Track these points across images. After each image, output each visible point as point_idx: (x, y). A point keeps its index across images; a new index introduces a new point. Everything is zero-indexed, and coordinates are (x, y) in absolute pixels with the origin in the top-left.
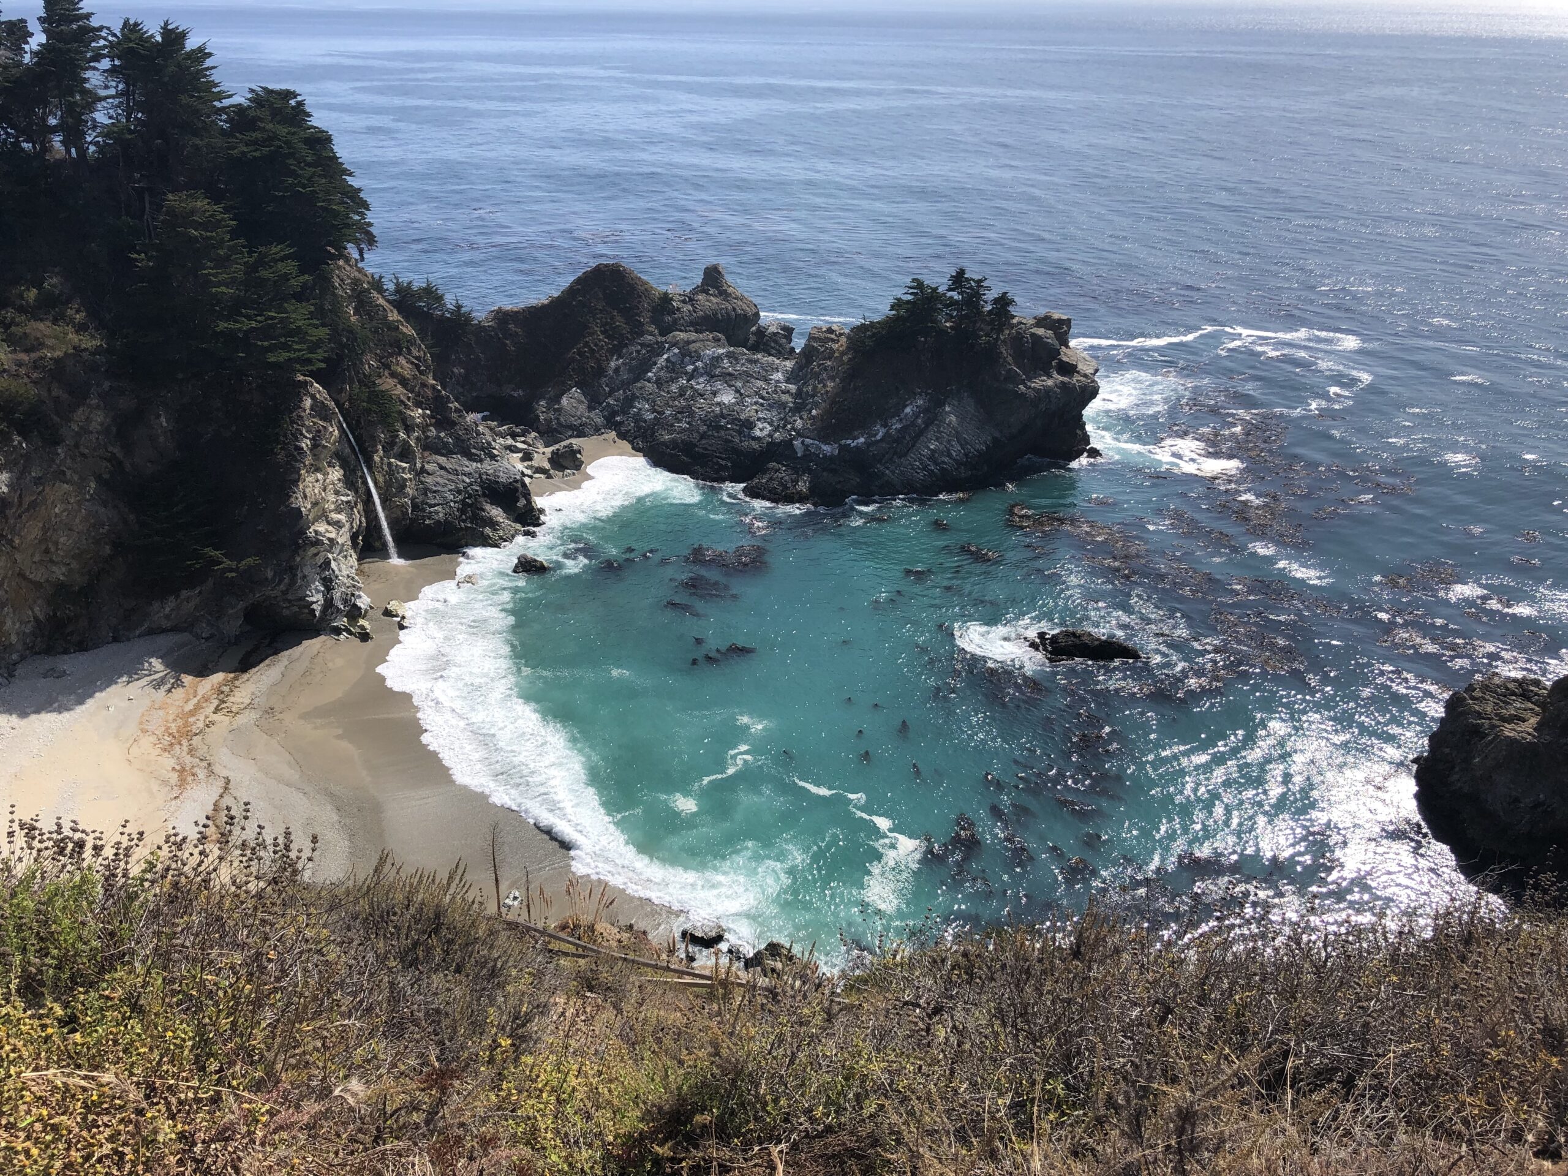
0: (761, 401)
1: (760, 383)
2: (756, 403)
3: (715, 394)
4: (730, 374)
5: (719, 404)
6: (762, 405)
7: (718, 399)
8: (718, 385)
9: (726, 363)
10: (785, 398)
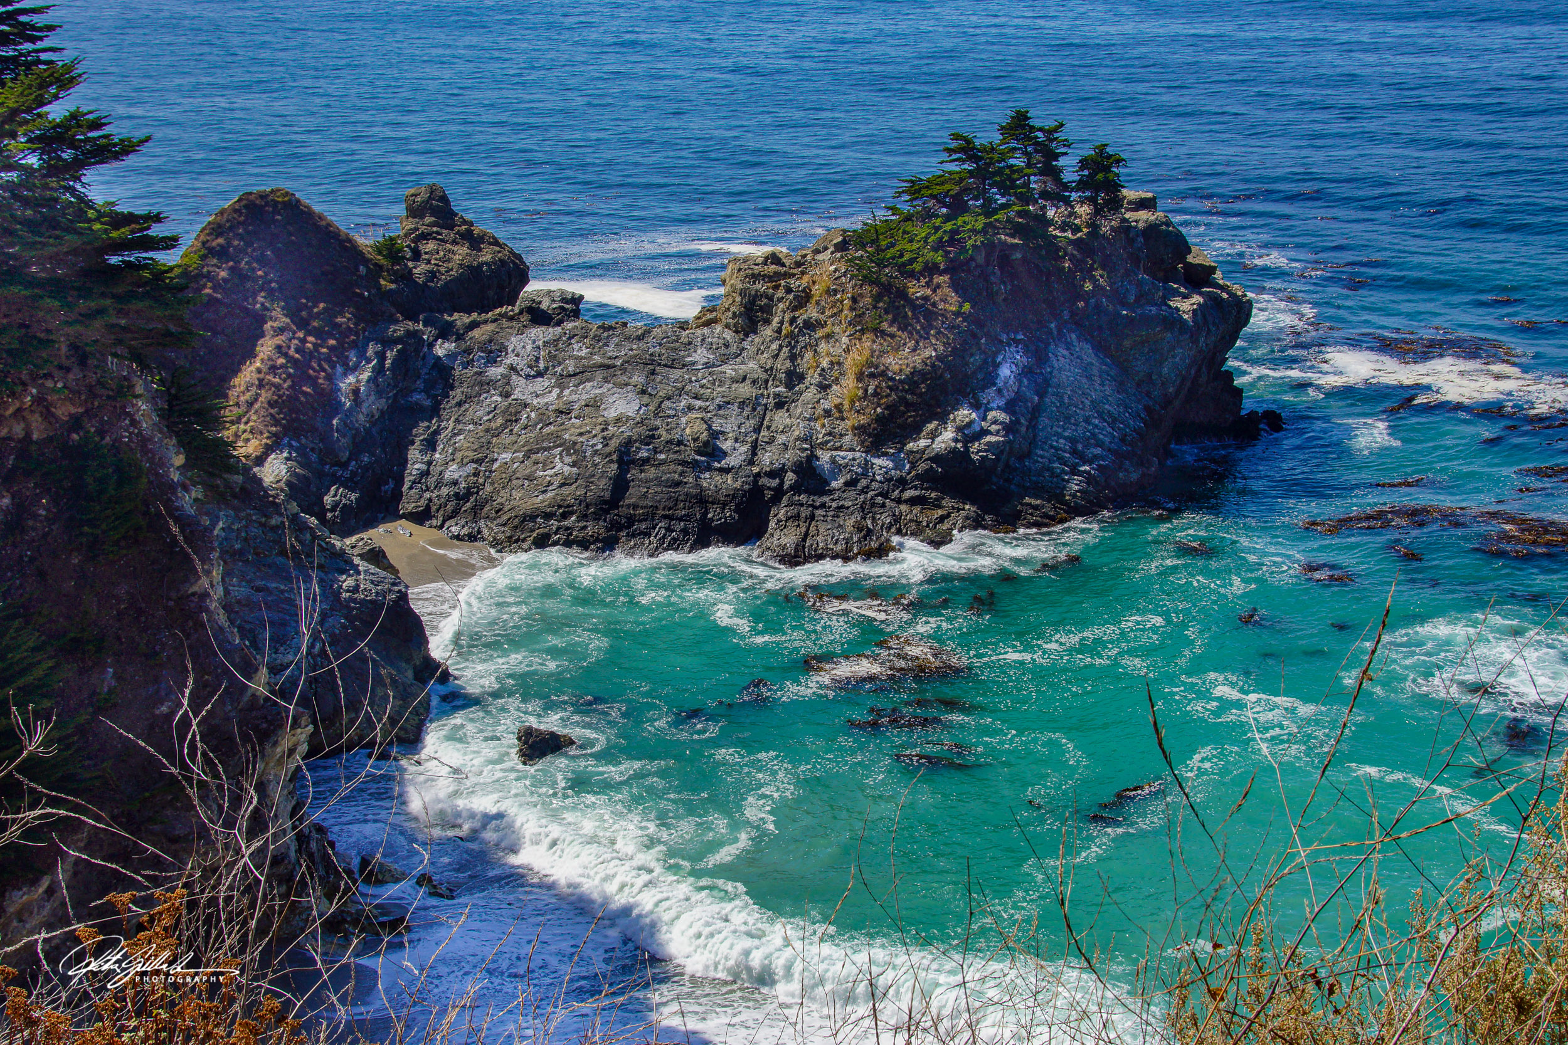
0: (698, 403)
1: (675, 374)
2: (690, 408)
3: (594, 405)
4: (609, 367)
5: (618, 420)
6: (706, 410)
7: (611, 414)
8: (589, 390)
9: (580, 350)
10: (745, 390)
